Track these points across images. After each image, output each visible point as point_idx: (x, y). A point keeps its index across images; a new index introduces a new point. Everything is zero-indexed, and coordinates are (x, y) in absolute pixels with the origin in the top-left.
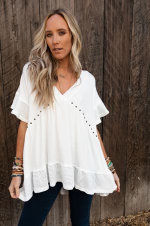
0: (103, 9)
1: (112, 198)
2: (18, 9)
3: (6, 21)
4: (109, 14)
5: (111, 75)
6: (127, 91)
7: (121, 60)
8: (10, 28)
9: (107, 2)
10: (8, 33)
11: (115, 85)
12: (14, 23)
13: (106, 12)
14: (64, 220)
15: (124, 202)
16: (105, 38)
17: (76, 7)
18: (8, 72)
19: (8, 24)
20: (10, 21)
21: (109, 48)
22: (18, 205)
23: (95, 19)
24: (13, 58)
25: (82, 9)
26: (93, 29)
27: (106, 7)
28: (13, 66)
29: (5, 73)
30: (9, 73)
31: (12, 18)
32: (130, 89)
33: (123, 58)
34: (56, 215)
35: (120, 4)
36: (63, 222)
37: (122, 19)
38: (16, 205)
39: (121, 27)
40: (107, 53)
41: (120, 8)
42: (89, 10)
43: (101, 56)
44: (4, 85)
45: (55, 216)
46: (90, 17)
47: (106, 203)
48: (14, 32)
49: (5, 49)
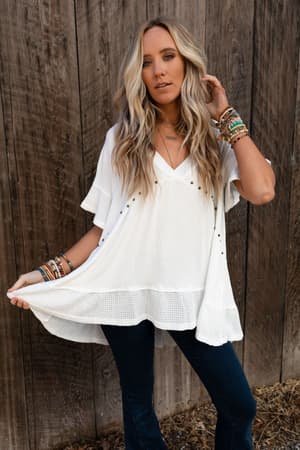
0: (252, 15)
1: (262, 353)
2: (110, 14)
3: (90, 36)
4: (262, 25)
5: (264, 134)
6: (289, 162)
7: (280, 106)
8: (97, 48)
9: (259, 2)
10: (93, 58)
11: (270, 152)
12: (102, 40)
13: (258, 21)
14: (183, 395)
15: (281, 357)
16: (254, 67)
17: (209, 10)
18: (91, 129)
19: (92, 41)
20: (95, 35)
21: (262, 86)
22: (105, 371)
23: (240, 33)
24: (100, 104)
25: (218, 15)
26: (235, 51)
27: (258, 12)
28: (100, 118)
29: (86, 132)
30: (92, 131)
31: (99, 30)
32: (293, 158)
33: (283, 103)
34: (169, 386)
35: (281, 6)
36: (181, 399)
37: (283, 33)
38: (102, 371)
39: (281, 49)
40: (257, 95)
41: (280, 15)
42: (229, 17)
43: (248, 100)
44: (84, 154)
45: (167, 389)
46: (231, 30)
47: (251, 362)
48: (103, 57)
49: (87, 87)
